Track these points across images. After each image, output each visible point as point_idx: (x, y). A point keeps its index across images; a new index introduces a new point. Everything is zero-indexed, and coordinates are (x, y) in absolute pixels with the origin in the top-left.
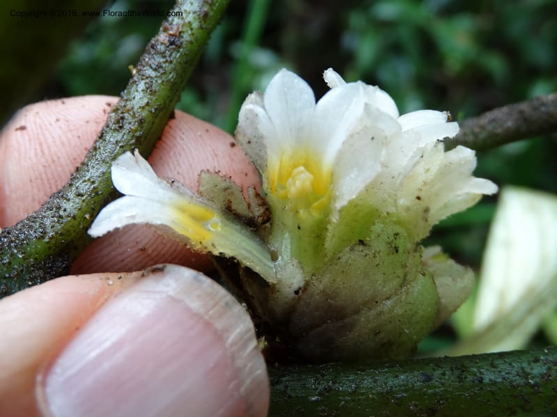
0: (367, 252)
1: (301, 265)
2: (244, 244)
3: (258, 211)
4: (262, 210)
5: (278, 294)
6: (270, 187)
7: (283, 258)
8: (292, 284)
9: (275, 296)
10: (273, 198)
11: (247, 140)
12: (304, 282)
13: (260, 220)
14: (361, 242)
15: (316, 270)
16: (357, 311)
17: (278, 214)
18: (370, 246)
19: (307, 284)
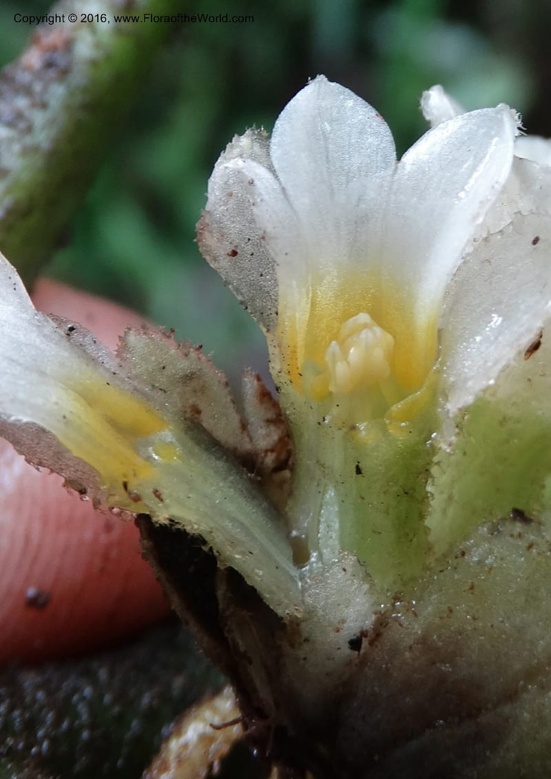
0: (532, 537)
1: (365, 570)
2: (231, 508)
3: (263, 438)
4: (275, 435)
5: (306, 647)
6: (286, 368)
7: (320, 557)
8: (343, 621)
9: (301, 654)
10: (294, 397)
11: (229, 249)
12: (374, 617)
13: (270, 460)
14: (520, 515)
15: (405, 584)
16: (511, 695)
17: (307, 437)
18: (540, 523)
19: (382, 622)
